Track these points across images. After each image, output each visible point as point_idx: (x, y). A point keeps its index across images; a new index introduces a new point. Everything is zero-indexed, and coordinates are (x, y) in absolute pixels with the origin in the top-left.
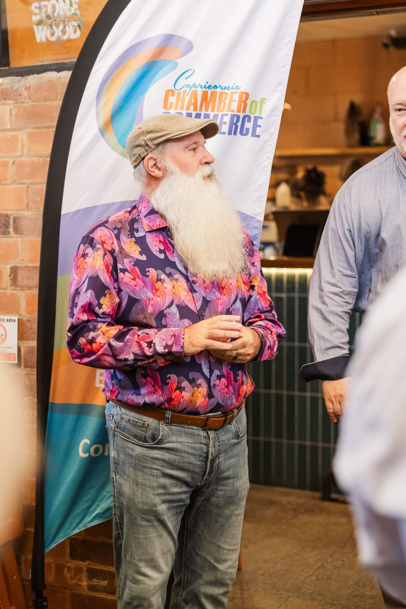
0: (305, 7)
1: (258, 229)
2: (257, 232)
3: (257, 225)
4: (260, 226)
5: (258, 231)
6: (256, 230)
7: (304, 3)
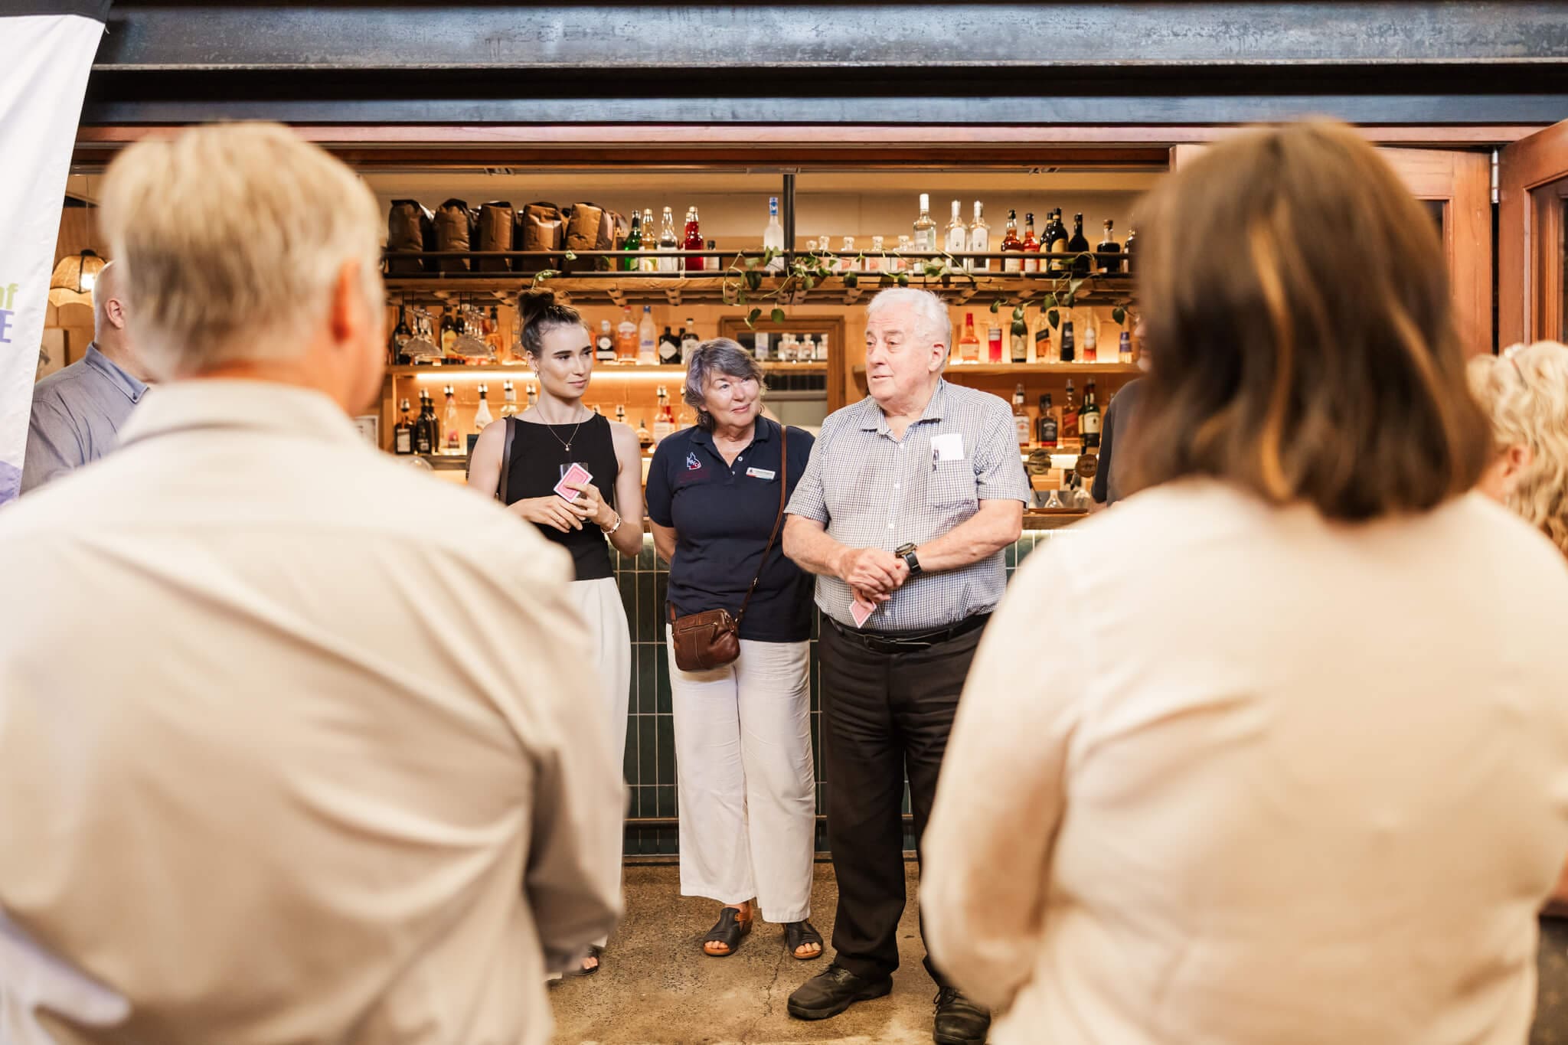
0: (76, 151)
1: (15, 481)
2: (13, 486)
3: (12, 474)
4: (18, 477)
5: (14, 484)
6: (10, 482)
7: (75, 146)
